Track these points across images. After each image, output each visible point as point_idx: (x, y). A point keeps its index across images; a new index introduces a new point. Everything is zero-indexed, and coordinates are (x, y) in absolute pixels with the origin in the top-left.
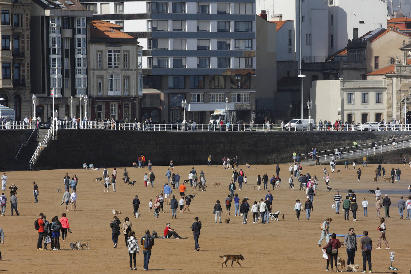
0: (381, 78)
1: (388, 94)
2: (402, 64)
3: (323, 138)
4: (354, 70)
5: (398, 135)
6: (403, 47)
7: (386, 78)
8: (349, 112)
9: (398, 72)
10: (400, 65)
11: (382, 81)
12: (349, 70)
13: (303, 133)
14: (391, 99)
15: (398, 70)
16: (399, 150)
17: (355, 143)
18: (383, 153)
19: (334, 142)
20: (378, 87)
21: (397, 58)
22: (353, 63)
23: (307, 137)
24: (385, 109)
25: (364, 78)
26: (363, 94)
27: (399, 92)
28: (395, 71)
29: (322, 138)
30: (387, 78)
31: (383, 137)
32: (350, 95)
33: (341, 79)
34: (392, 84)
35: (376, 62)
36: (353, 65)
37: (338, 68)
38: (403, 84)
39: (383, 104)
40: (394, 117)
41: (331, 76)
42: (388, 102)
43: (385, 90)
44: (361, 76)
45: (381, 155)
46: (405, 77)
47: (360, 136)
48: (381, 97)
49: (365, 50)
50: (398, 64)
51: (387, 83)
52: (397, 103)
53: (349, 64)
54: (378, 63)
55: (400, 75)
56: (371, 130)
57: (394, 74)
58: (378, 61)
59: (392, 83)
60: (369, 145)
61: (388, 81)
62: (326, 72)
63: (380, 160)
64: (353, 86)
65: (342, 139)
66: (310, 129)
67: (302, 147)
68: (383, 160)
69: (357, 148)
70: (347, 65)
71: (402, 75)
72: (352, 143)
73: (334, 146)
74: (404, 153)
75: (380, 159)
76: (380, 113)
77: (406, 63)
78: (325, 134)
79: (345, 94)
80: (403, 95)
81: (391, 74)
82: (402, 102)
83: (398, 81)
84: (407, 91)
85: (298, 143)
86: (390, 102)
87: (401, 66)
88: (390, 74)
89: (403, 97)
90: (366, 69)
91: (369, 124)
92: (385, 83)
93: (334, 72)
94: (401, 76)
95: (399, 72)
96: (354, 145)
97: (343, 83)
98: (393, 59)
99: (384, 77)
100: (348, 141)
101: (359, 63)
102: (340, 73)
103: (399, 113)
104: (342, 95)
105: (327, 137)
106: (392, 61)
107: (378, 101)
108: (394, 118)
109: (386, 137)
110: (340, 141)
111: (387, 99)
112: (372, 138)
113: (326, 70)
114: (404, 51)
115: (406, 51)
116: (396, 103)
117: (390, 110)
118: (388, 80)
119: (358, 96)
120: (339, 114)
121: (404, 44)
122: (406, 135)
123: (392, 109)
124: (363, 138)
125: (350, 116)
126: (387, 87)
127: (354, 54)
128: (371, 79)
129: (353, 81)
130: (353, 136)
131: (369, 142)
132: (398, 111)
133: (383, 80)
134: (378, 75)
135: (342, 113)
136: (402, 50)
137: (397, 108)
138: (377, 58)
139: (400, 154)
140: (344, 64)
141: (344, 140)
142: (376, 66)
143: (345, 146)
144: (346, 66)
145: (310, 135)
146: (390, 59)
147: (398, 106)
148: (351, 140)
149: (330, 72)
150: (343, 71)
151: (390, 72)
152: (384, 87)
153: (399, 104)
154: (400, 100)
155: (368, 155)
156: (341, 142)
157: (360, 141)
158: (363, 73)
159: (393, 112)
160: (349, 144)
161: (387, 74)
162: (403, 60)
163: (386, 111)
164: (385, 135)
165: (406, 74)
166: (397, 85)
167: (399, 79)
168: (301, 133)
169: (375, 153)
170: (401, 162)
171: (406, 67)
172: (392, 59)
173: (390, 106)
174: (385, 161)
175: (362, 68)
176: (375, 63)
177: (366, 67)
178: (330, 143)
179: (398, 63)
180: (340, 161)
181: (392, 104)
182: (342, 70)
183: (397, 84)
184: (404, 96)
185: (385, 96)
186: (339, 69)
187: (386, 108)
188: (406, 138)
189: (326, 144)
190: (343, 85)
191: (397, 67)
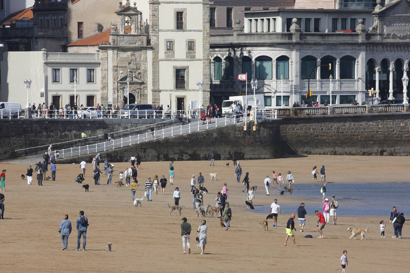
0: (93, 50)
1: (102, 70)
2: (119, 33)
3: (45, 128)
4: (51, 39)
5: (134, 124)
6: (120, 10)
7: (99, 50)
8: (55, 93)
9: (114, 42)
10: (117, 33)
11: (94, 54)
12: (45, 39)
13: (20, 121)
14: (106, 78)
15: (115, 40)
16: (142, 144)
17: (83, 135)
18: (123, 147)
19: (58, 133)
20: (89, 61)
21: (112, 24)
22: (50, 30)
23: (25, 126)
24: (98, 91)
25: (64, 49)
26: (72, 70)
27: (116, 69)
28: (111, 41)
29: (43, 127)
30: (101, 50)
31: (116, 126)
32: (56, 71)
33: (44, 50)
34: (108, 58)
35: (80, 30)
36: (50, 32)
37: (30, 36)
38: (120, 58)
39: (96, 83)
40: (110, 100)
41: (21, 46)
42: (102, 81)
43: (99, 65)
44: (61, 47)
45: (122, 150)
46: (123, 49)
47: (89, 125)
48: (93, 75)
49: (65, 13)
50: (115, 33)
51: (100, 57)
52: (114, 83)
53: (45, 31)
54: (82, 31)
55: (116, 46)
56: (91, 118)
57: (109, 45)
58: (82, 28)
59: (107, 56)
60: (100, 138)
61: (102, 54)
62: (12, 40)
63: (120, 157)
64: (60, 60)
65: (68, 129)
66: (28, 115)
67: (19, 140)
68: (124, 157)
69: (86, 142)
70: (43, 32)
71: (120, 46)
72: (80, 135)
73: (58, 139)
74: (148, 148)
75: (120, 155)
76: (93, 95)
77: (123, 31)
78: (47, 123)
79: (50, 70)
80: (121, 72)
81: (105, 46)
82: (120, 82)
83: (115, 54)
84: (126, 67)
85: (13, 134)
86: (104, 81)
87: (118, 35)
88: (105, 44)
89: (120, 75)
90: (67, 37)
91: (87, 110)
92: (98, 57)
93: (26, 41)
94: (118, 47)
95: (116, 43)
96: (83, 137)
97: (47, 56)
98: (101, 26)
99: (96, 48)
100: (74, 132)
101: (58, 30)
102: (34, 42)
103: (116, 95)
104: (45, 71)
105: (50, 127)
106: (100, 28)
107: (90, 80)
108: (110, 102)
109: (121, 127)
110: (64, 131)
111: (101, 77)
112: (104, 128)
113: (11, 38)
114: (121, 16)
115: (123, 16)
116: (112, 83)
117: (105, 91)
118: (102, 52)
119: (65, 72)
120: (42, 95)
121: (120, 6)
122: (143, 124)
123: (108, 90)
124: (93, 128)
125: (56, 99)
126: (101, 61)
127: (60, 17)
128: (77, 51)
129: (59, 53)
130: (81, 125)
131: (100, 134)
132: (114, 93)
133: (96, 52)
134: (87, 46)
135: (45, 95)
136: (118, 14)
137: (114, 89)
138: (80, 24)
139: (143, 150)
140: (39, 30)
141: (70, 131)
142: (80, 34)
143: (72, 139)
144: (41, 34)
145: (28, 124)
146: (97, 26)
147: (114, 87)
148: (79, 130)
149: (20, 40)
150: (38, 40)
151: (103, 43)
152: (96, 61)
153: (116, 84)
154: (118, 79)
155: (106, 151)
156: (66, 132)
157: (90, 131)
158: (63, 43)
159: (108, 94)
160: (76, 136)
161: (101, 45)
162: (120, 27)
163: (100, 92)
164: (119, 125)
165: (124, 46)
166: (113, 60)
167: (116, 51)
168: (17, 121)
169: (113, 148)
170: (145, 160)
171: (124, 37)
172: (99, 26)
173: (105, 87)
174: (125, 158)
175: (62, 36)
176: (78, 31)
177: (67, 35)
178: (53, 134)
179: (114, 31)
180: (73, 159)
181: (108, 85)
182: (36, 38)
183: (113, 57)
184: (122, 74)
185: (98, 73)
186: (32, 38)
187: (99, 89)
188: (144, 128)
189: (49, 136)
190: (47, 57)
191: (113, 36)
